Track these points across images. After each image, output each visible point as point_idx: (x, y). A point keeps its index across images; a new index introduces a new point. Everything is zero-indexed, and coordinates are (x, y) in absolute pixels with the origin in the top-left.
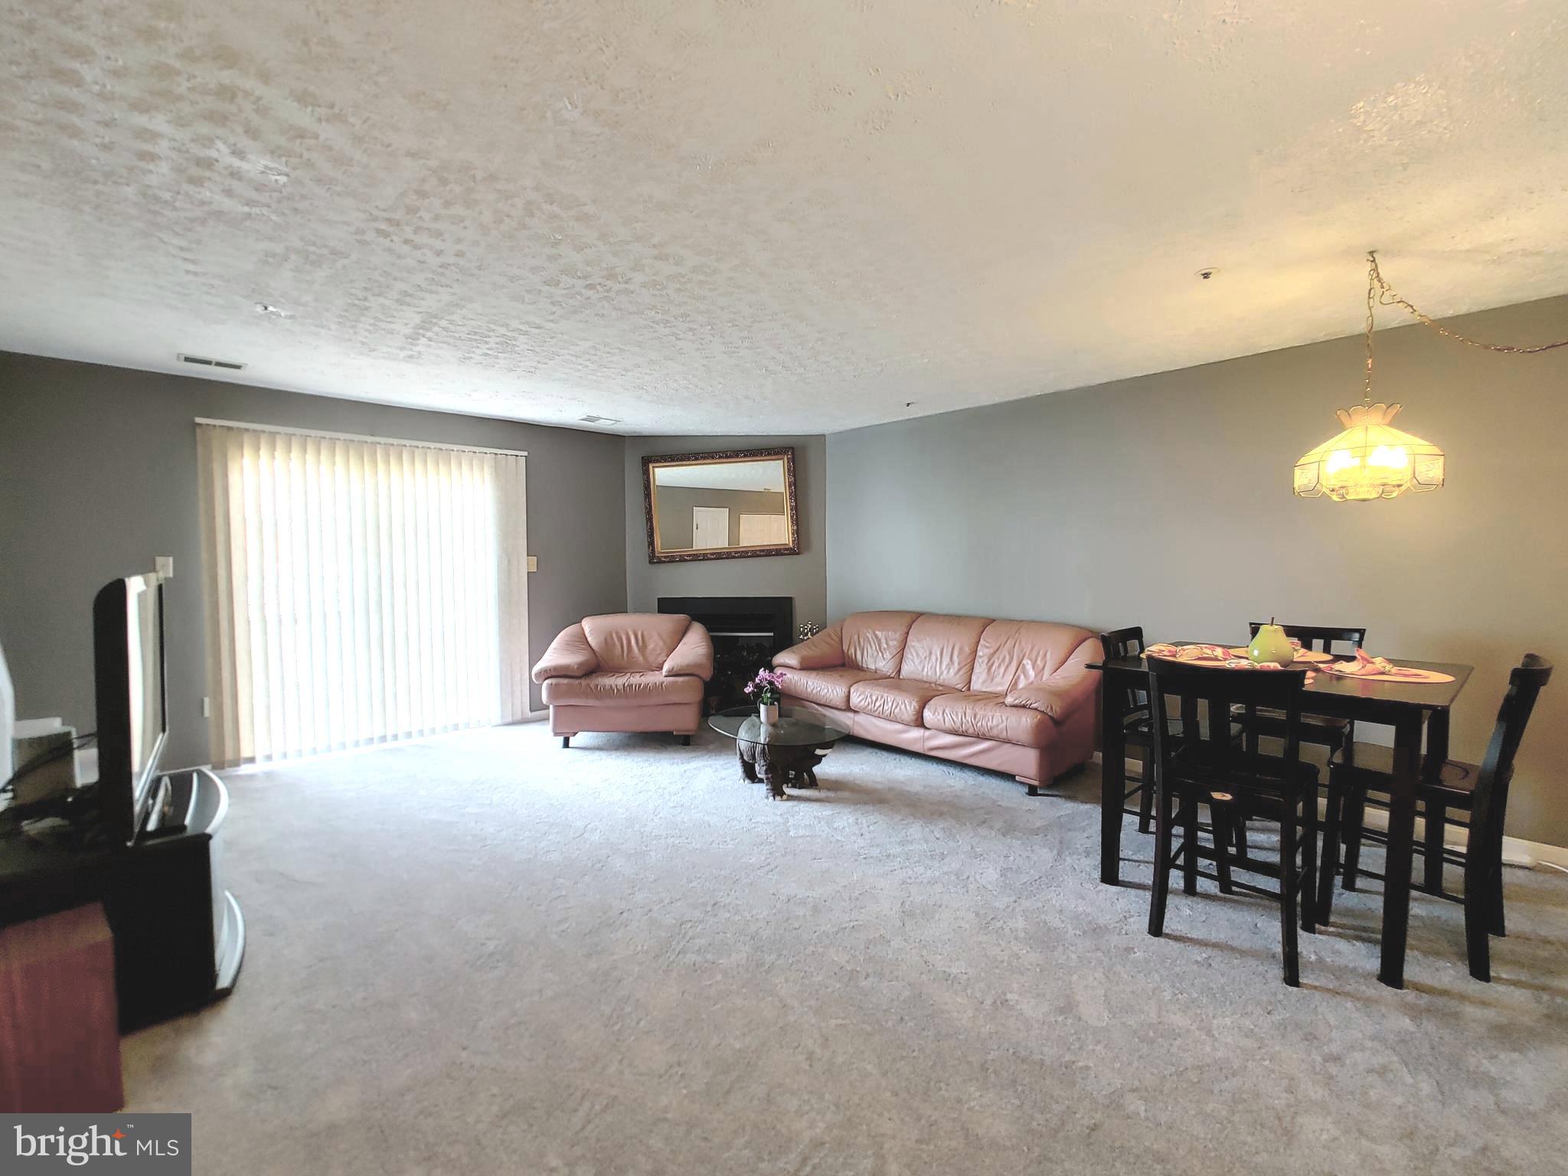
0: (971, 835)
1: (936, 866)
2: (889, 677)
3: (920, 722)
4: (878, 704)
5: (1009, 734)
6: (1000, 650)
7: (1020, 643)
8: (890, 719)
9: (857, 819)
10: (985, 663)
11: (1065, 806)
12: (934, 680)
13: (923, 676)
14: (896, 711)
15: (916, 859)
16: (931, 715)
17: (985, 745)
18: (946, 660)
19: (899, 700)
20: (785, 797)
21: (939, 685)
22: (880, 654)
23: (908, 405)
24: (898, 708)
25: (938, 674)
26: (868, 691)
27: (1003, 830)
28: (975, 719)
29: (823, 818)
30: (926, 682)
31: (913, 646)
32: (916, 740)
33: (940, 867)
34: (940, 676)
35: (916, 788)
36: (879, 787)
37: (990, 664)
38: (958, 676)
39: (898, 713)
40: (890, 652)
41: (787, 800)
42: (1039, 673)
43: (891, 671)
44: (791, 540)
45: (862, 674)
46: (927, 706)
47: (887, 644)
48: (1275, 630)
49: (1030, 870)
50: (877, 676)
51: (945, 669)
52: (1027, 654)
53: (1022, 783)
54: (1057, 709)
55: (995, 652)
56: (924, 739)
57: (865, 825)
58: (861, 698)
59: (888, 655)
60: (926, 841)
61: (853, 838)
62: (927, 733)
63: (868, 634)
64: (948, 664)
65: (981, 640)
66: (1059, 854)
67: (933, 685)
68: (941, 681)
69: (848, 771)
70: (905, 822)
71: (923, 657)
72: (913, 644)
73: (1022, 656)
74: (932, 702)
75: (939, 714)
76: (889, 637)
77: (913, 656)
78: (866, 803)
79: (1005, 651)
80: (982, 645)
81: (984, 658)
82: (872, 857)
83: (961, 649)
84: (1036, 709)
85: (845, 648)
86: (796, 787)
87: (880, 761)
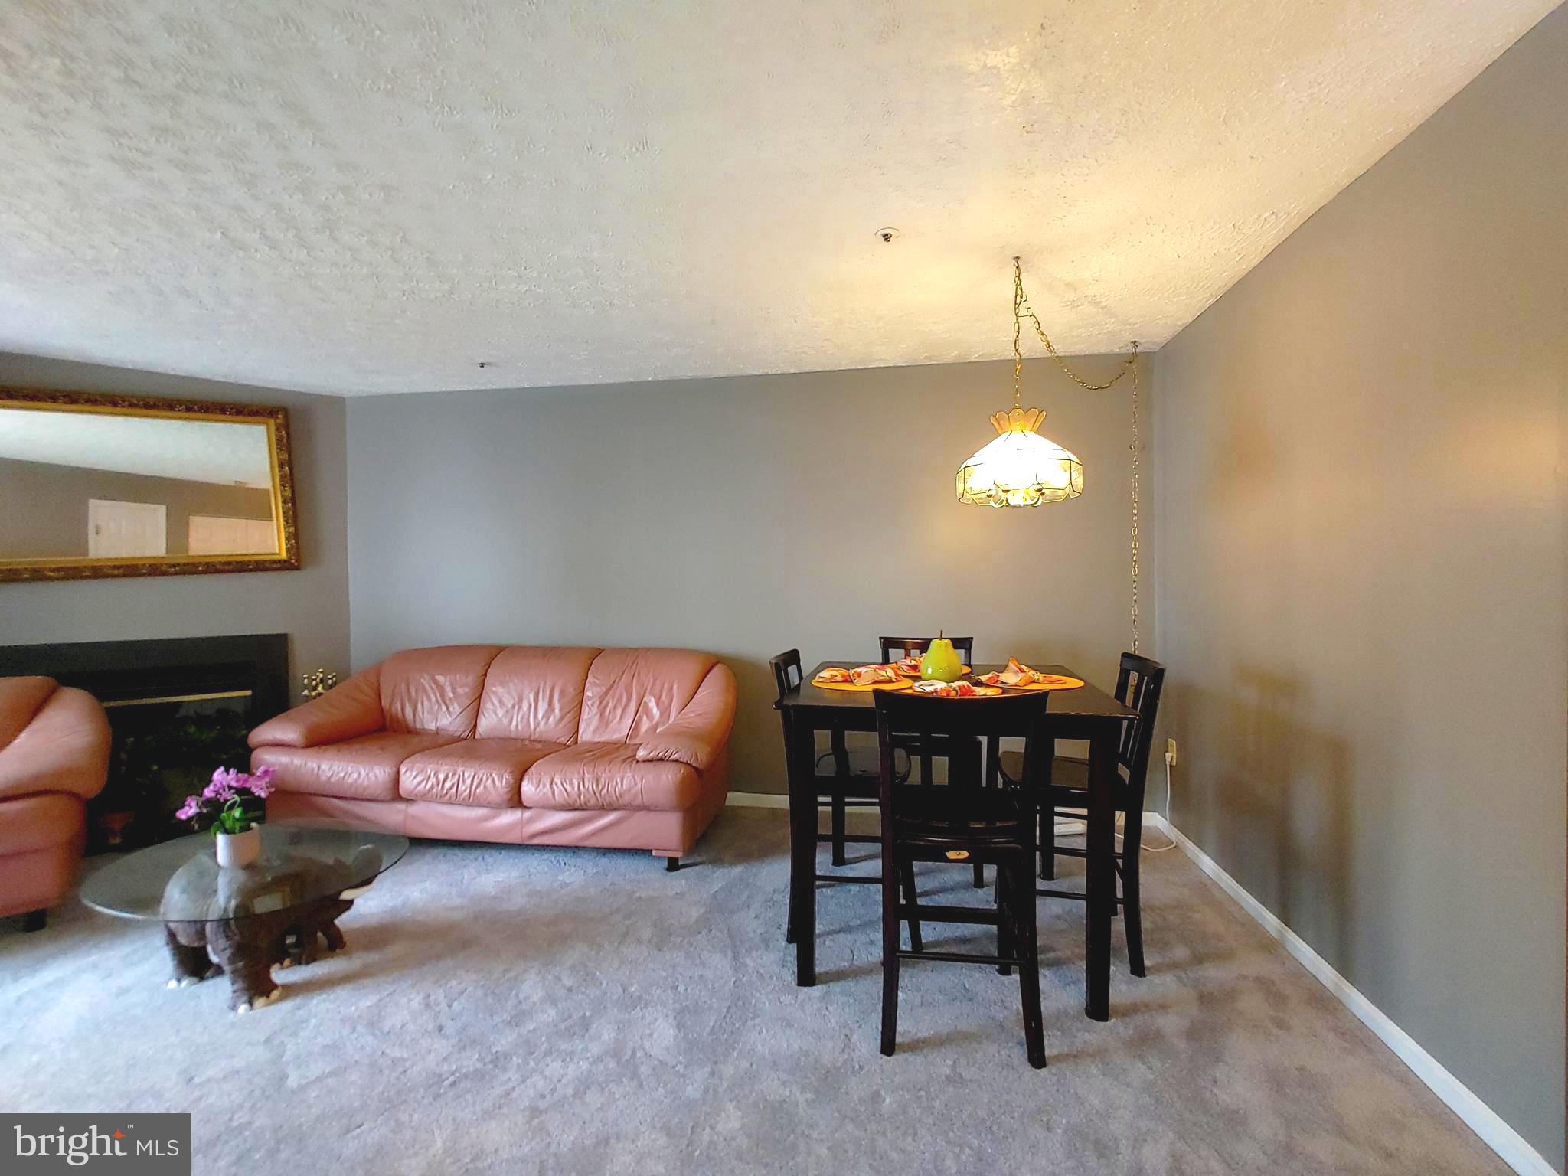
0: (616, 964)
1: (580, 1047)
2: (459, 739)
3: (516, 800)
4: (448, 785)
5: (645, 800)
6: (615, 686)
7: (639, 674)
8: (471, 802)
9: (428, 996)
10: (596, 706)
11: (715, 876)
12: (527, 735)
13: (510, 732)
14: (478, 791)
15: (543, 1048)
16: (533, 789)
17: (612, 817)
18: (542, 707)
19: (482, 773)
20: (275, 994)
21: (534, 741)
22: (444, 708)
23: (482, 365)
24: (482, 786)
25: (532, 726)
26: (430, 770)
27: (655, 940)
28: (597, 785)
29: (359, 1017)
30: (516, 739)
31: (495, 693)
32: (511, 827)
33: (586, 1049)
34: (535, 729)
35: (518, 902)
36: (458, 916)
37: (602, 706)
38: (561, 726)
39: (481, 794)
40: (458, 704)
41: (281, 999)
42: (664, 713)
43: (461, 729)
44: (284, 547)
45: (416, 740)
46: (526, 777)
47: (454, 691)
48: (946, 644)
49: (711, 1000)
50: (441, 741)
51: (542, 718)
52: (649, 688)
53: (659, 858)
54: (701, 755)
55: (609, 690)
56: (522, 823)
57: (444, 1005)
58: (419, 779)
59: (456, 708)
60: (553, 1001)
61: (425, 1043)
62: (527, 814)
63: (422, 680)
64: (547, 712)
65: (589, 676)
66: (735, 958)
67: (527, 742)
68: (537, 735)
69: (399, 901)
70: (512, 974)
71: (510, 706)
72: (494, 689)
73: (642, 693)
74: (533, 769)
75: (544, 786)
76: (456, 684)
77: (493, 704)
78: (439, 957)
79: (621, 687)
80: (591, 683)
81: (594, 700)
82: (466, 1076)
83: (562, 693)
84: (677, 761)
85: (385, 703)
86: (300, 963)
87: (452, 869)
